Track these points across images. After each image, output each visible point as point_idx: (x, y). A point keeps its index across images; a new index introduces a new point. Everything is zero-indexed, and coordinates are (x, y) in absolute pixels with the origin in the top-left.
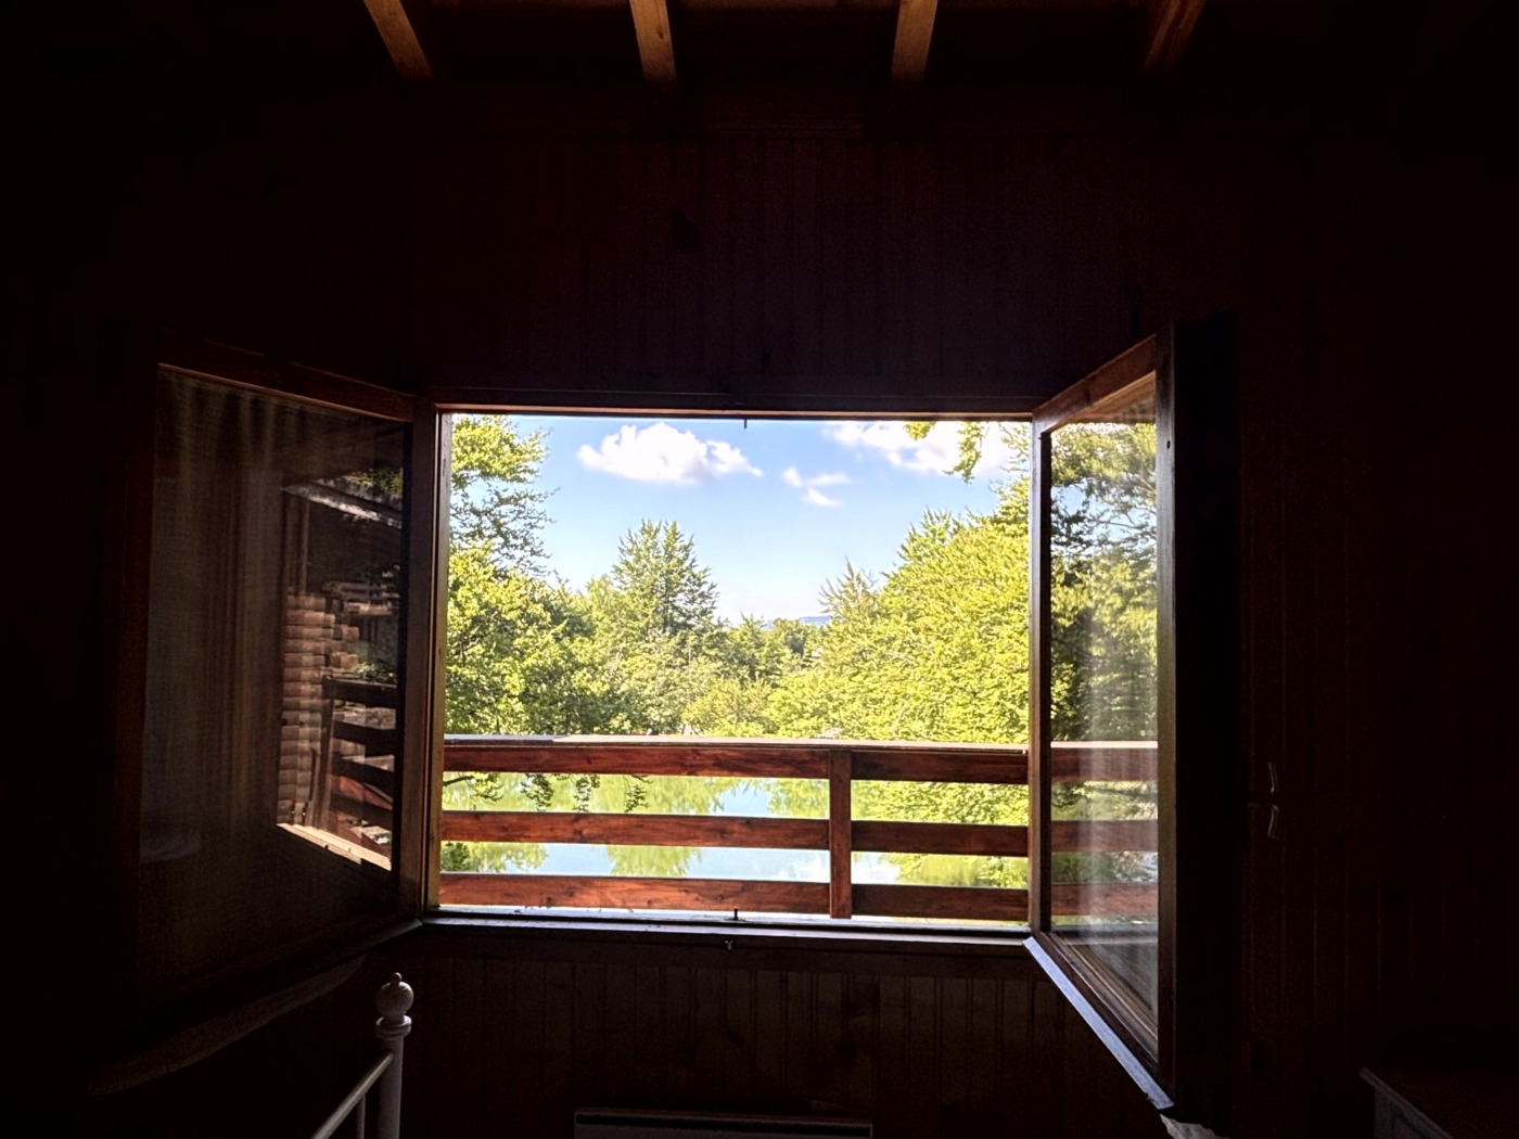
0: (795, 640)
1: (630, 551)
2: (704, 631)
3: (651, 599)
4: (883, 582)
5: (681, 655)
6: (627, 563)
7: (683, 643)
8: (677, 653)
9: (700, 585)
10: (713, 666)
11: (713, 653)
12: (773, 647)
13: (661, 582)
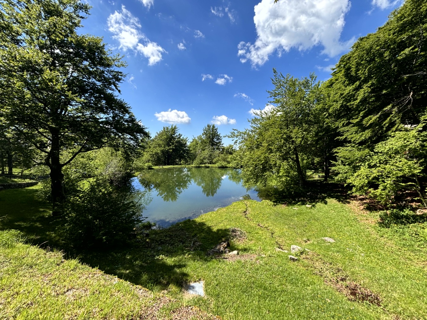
1: (205, 130)
3: (209, 139)
6: (204, 132)
9: (219, 137)
13: (211, 136)
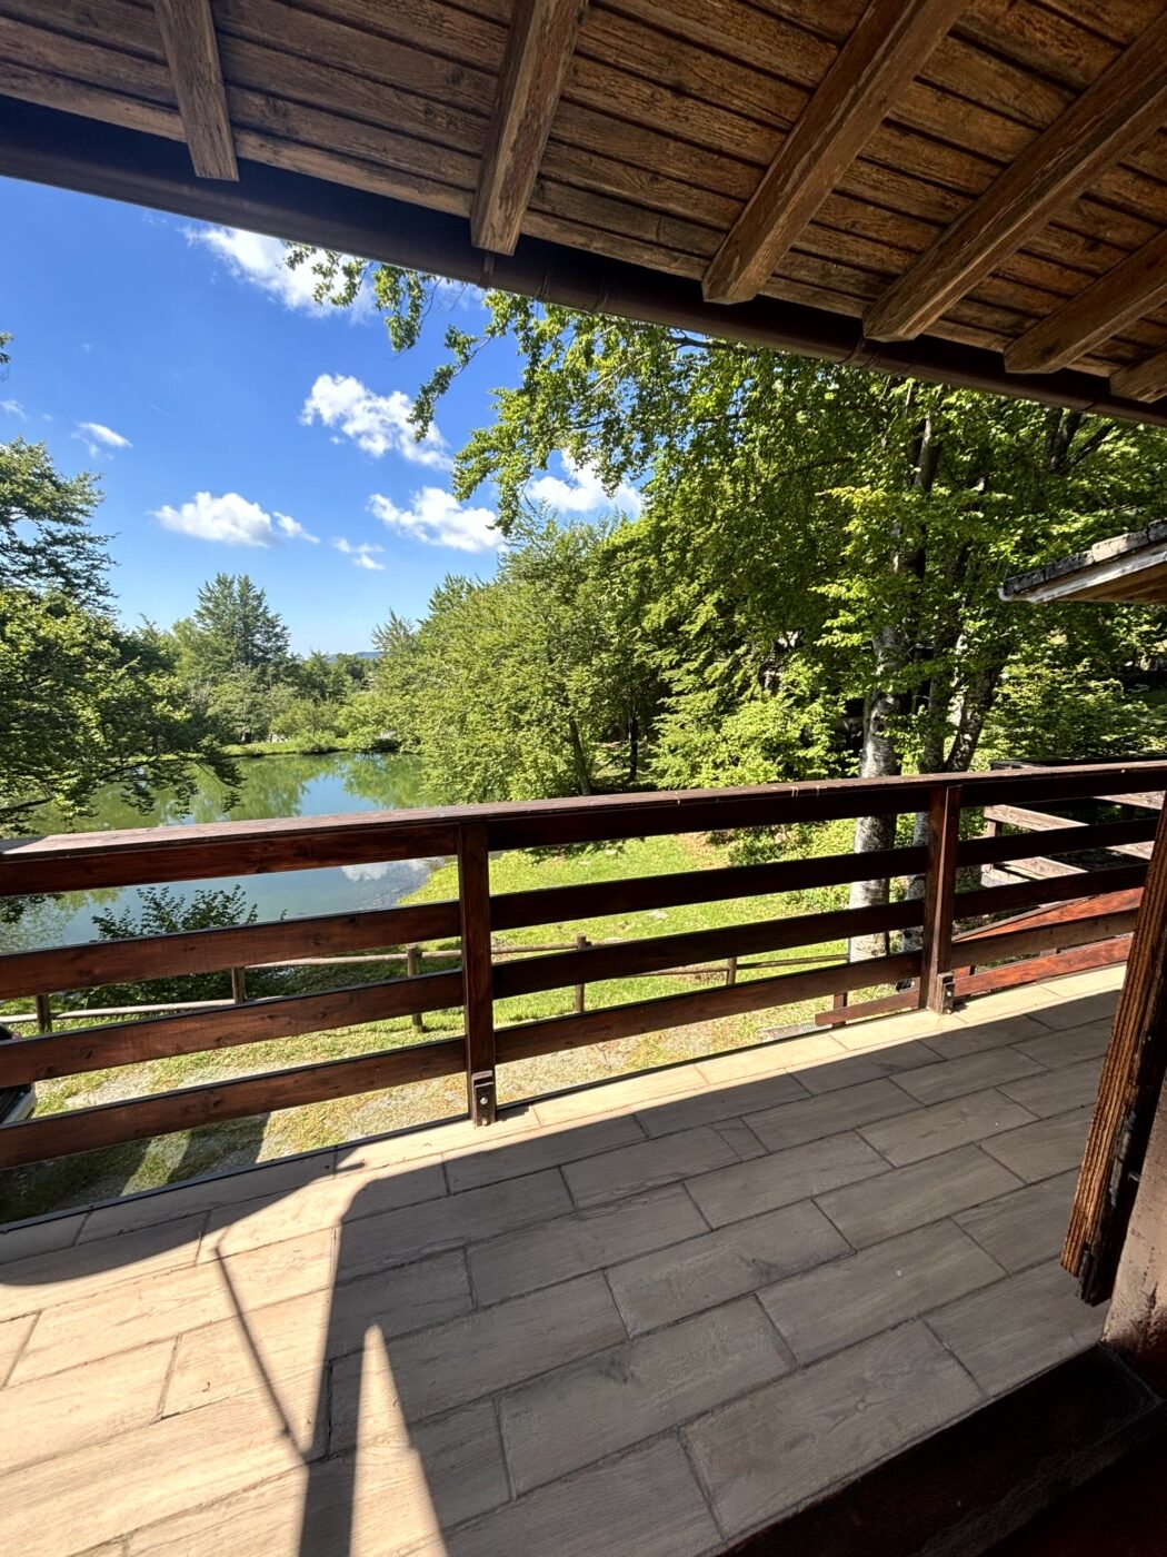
0: (354, 669)
1: (209, 599)
2: (281, 663)
3: (232, 638)
4: (417, 627)
5: (264, 682)
6: (207, 609)
7: (264, 672)
8: (260, 680)
9: (274, 627)
10: (291, 690)
11: (289, 680)
12: (338, 675)
13: (240, 625)
